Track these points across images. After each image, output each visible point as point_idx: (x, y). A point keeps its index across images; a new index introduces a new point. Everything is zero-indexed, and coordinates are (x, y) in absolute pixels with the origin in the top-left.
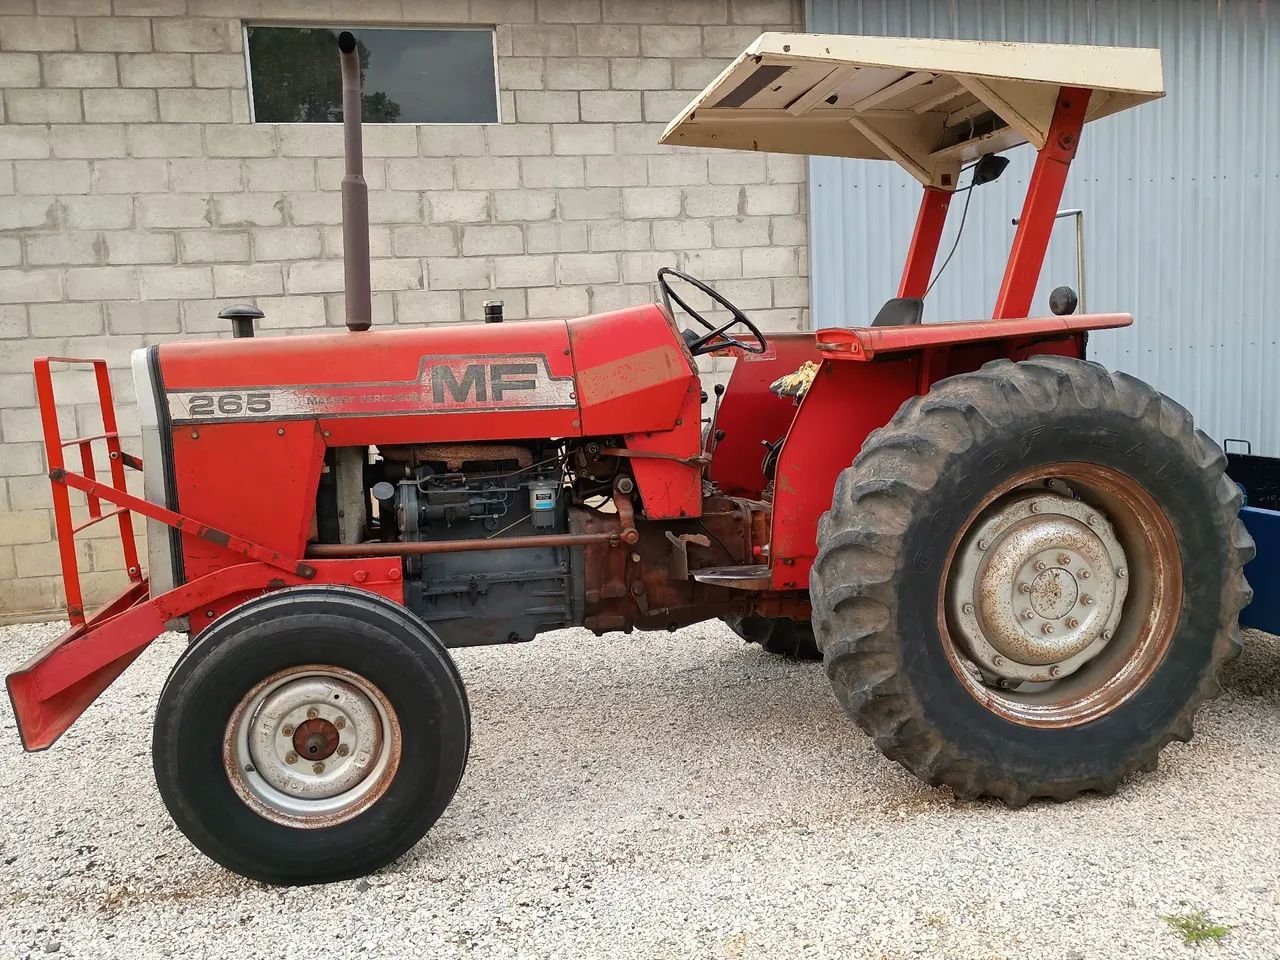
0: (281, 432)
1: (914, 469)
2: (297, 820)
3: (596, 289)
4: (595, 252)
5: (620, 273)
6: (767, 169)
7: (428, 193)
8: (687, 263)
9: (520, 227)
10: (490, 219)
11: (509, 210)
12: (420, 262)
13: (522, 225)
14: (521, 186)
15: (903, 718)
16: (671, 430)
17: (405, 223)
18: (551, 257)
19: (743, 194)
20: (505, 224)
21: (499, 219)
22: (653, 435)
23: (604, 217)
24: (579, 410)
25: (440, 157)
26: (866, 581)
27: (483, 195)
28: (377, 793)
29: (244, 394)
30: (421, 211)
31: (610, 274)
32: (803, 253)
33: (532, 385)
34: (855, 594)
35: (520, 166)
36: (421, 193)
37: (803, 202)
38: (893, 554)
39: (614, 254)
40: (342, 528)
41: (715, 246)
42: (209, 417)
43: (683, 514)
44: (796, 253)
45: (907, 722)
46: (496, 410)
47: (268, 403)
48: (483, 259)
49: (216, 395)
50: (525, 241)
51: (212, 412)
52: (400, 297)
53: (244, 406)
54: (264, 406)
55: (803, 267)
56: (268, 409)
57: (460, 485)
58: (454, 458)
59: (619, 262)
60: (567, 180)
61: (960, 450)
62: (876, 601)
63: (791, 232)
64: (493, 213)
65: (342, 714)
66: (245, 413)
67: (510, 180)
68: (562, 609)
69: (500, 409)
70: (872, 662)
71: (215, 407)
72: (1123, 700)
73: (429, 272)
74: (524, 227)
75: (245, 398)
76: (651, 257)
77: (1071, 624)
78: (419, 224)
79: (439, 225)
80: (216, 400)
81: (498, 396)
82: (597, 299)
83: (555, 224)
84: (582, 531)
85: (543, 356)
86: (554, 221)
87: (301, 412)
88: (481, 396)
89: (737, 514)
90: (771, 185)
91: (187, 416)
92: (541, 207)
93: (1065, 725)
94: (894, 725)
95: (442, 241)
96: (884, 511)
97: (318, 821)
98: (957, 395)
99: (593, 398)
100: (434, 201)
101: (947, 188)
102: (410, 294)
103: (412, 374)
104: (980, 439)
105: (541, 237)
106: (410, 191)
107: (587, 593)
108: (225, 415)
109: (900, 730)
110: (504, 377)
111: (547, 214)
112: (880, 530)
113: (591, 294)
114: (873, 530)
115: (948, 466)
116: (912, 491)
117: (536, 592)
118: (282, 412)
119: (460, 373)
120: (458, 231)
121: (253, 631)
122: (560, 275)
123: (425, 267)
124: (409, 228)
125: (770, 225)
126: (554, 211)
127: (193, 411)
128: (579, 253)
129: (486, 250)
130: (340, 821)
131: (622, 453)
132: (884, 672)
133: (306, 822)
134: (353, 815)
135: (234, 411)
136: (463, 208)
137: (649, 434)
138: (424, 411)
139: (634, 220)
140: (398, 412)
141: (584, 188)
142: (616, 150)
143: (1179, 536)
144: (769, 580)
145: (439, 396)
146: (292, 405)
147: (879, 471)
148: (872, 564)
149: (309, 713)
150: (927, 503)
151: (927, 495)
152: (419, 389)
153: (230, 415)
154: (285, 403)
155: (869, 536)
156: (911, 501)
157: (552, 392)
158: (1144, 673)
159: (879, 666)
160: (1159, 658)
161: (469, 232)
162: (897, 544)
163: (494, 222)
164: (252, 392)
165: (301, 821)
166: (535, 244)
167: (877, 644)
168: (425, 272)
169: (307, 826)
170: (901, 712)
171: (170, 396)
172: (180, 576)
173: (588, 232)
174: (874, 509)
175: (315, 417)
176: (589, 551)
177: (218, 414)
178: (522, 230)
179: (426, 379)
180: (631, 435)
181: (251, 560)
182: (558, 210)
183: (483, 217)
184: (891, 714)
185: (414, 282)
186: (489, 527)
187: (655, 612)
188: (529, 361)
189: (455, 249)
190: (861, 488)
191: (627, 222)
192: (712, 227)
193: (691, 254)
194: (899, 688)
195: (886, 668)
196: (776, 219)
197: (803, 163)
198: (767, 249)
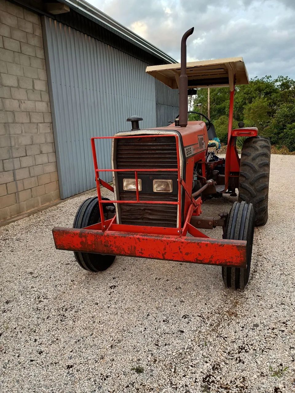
1: (267, 159)
5: (3, 106)
6: (38, 74)
8: (22, 104)
15: (266, 211)
19: (33, 81)
24: (206, 150)
26: (267, 183)
33: (203, 144)
37: (47, 87)
41: (29, 100)
44: (47, 104)
55: (49, 109)
59: (2, 102)
63: (46, 97)
69: (203, 151)
70: (265, 200)
76: (12, 101)
81: (202, 147)
90: (40, 80)
94: (264, 213)
96: (266, 168)
112: (267, 172)
119: (200, 140)
125: (41, 94)
139: (5, 86)
147: (262, 160)
148: (266, 180)
157: (205, 146)
174: (264, 168)
179: (198, 142)
188: (203, 137)
191: (3, 87)
192: (26, 92)
193: (23, 101)
196: (42, 92)
197: (46, 73)
198: (40, 102)
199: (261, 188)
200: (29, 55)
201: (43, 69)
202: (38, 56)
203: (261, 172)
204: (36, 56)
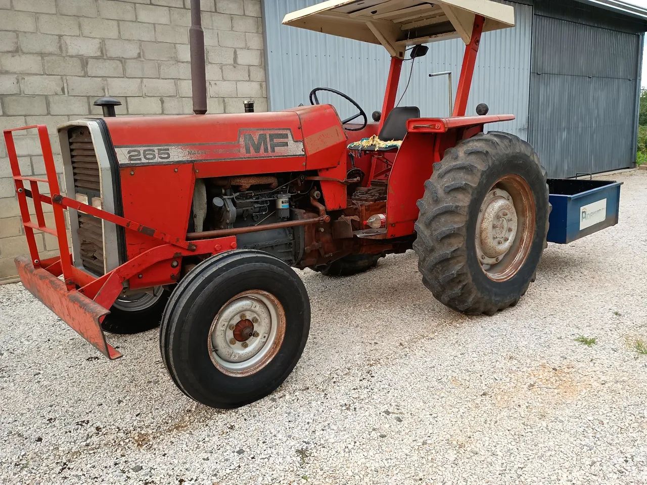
0: (176, 170)
1: (469, 177)
2: (238, 373)
3: (164, 99)
4: (163, 79)
5: (177, 90)
6: (246, 41)
7: (64, 37)
8: (210, 87)
9: (121, 61)
10: (103, 56)
11: (114, 50)
12: (62, 78)
13: (122, 60)
14: (120, 38)
15: (464, 283)
16: (335, 167)
17: (50, 54)
18: (139, 80)
19: (235, 53)
20: (111, 59)
21: (108, 55)
22: (329, 169)
23: (167, 59)
24: (305, 157)
25: (70, 16)
26: (456, 226)
27: (97, 41)
28: (273, 353)
29: (155, 148)
30: (60, 48)
31: (172, 92)
32: (264, 86)
33: (286, 144)
34: (453, 232)
35: (119, 26)
36: (60, 36)
37: (263, 60)
38: (465, 214)
39: (173, 81)
40: (196, 223)
41: (224, 80)
42: (139, 162)
43: (340, 207)
44: (261, 86)
45: (466, 285)
46: (273, 157)
47: (168, 154)
48: (101, 79)
49: (142, 149)
50: (124, 70)
51: (140, 159)
52: (51, 99)
53: (157, 155)
54: (167, 156)
55: (264, 92)
56: (168, 157)
57: (251, 197)
58: (246, 183)
59: (176, 84)
60: (146, 36)
61: (485, 169)
62: (460, 234)
63: (258, 75)
64: (104, 52)
65: (256, 315)
66: (157, 160)
67: (114, 34)
68: (291, 258)
69: (274, 157)
70: (455, 261)
71: (142, 156)
72: (519, 268)
73: (67, 85)
74: (123, 62)
75: (156, 151)
77: (506, 239)
78: (60, 55)
79: (72, 57)
80: (142, 152)
81: (273, 151)
82: (166, 105)
83: (140, 61)
84: (303, 218)
85: (290, 129)
86: (139, 59)
87: (185, 159)
88: (266, 150)
89: (355, 207)
90: (248, 49)
91: (127, 162)
92: (131, 51)
93: (505, 280)
94: (460, 287)
95: (74, 67)
96: (460, 196)
97: (247, 372)
98: (476, 147)
99: (312, 151)
100: (68, 42)
101: (401, 58)
102: (56, 97)
103: (235, 138)
104: (490, 165)
105: (133, 68)
106: (53, 35)
107: (305, 249)
108: (147, 161)
109: (462, 288)
110: (275, 140)
111: (136, 55)
112: (461, 204)
113: (162, 102)
114: (457, 204)
115: (482, 175)
116: (471, 187)
117: (279, 251)
118: (176, 159)
119: (256, 138)
120: (84, 62)
121: (225, 274)
122: (145, 90)
123: (65, 81)
124: (54, 58)
125: (249, 70)
126: (139, 54)
127: (130, 159)
128: (155, 78)
129: (101, 73)
130: (258, 370)
131: (317, 178)
132: (460, 264)
133: (242, 373)
134: (263, 366)
135: (152, 159)
136: (88, 48)
137: (327, 169)
138: (242, 158)
139: (183, 62)
140: (231, 159)
141: (155, 42)
142: (171, 22)
143: (536, 203)
144: (386, 234)
145: (248, 151)
146: (180, 155)
147: (454, 179)
148: (457, 219)
149: (241, 317)
150: (476, 192)
151: (476, 188)
152: (239, 146)
153: (150, 161)
154: (177, 154)
155: (457, 207)
156: (470, 191)
157: (295, 148)
158: (524, 257)
159: (458, 262)
160: (528, 251)
161: (91, 62)
162: (466, 209)
163: (105, 57)
164: (160, 148)
165: (240, 373)
166: (129, 72)
167: (459, 252)
168: (65, 85)
169: (244, 375)
170: (464, 280)
171: (116, 150)
172: (123, 257)
173: (159, 67)
174: (455, 195)
175: (191, 162)
176: (306, 228)
177: (144, 161)
178: (122, 63)
179: (242, 141)
180: (320, 170)
181: (166, 243)
182: (142, 53)
183: (99, 54)
184: (460, 282)
185: (59, 90)
186: (256, 220)
187: (327, 256)
188: (284, 132)
189: (83, 72)
190: (448, 187)
191: (178, 63)
192: (221, 69)
193: (213, 83)
194: (465, 271)
195: (461, 262)
196: (251, 67)
197: (262, 39)
198: (248, 82)
199: (440, 234)
200: (230, 14)
201: (257, 32)
202: (247, 13)
203: (446, 204)
204: (244, 15)
